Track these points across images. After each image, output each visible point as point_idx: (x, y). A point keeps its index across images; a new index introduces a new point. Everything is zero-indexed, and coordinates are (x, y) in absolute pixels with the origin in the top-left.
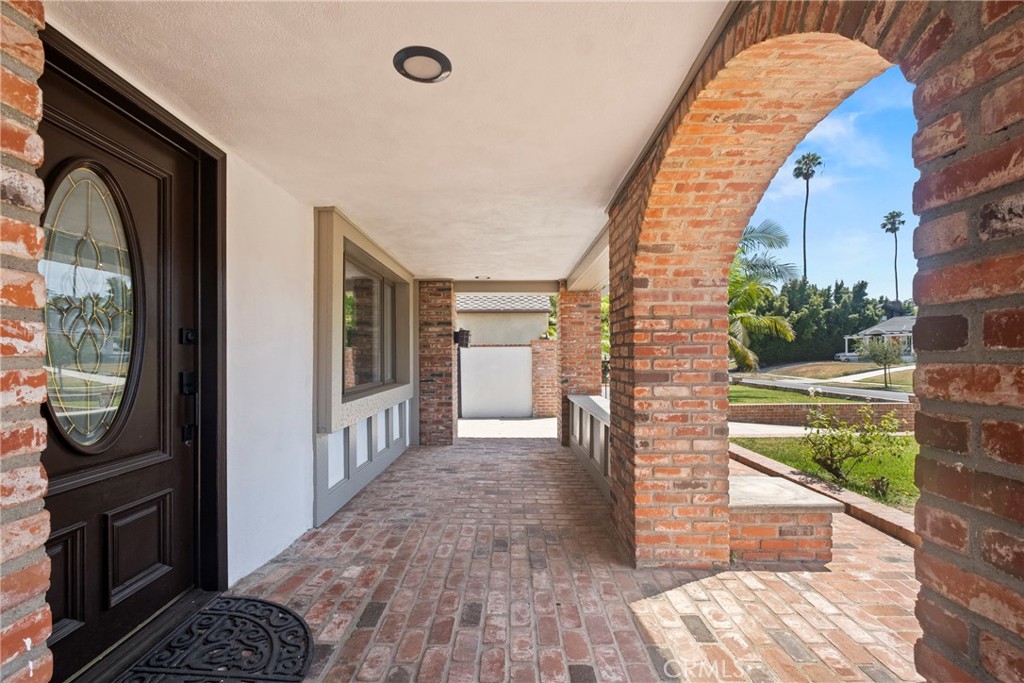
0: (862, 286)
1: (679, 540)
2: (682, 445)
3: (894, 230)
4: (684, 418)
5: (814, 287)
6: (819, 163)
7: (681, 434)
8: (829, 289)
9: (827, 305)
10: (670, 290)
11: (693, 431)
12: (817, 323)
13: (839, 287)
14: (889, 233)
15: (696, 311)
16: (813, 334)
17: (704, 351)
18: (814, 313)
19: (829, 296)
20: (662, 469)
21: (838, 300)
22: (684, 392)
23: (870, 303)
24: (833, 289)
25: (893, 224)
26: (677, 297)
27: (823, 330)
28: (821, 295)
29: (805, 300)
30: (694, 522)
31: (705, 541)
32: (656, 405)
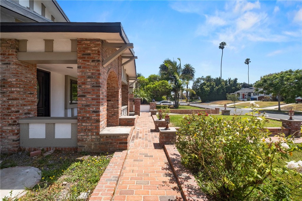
0: (236, 80)
1: (112, 122)
2: (112, 109)
3: (248, 63)
4: (113, 106)
5: (223, 80)
6: (226, 45)
7: (112, 108)
8: (227, 80)
9: (226, 84)
10: (111, 89)
11: (114, 108)
12: (223, 90)
13: (229, 80)
14: (246, 64)
15: (115, 92)
16: (222, 93)
17: (115, 97)
18: (222, 87)
19: (227, 82)
20: (110, 113)
21: (229, 83)
22: (113, 102)
23: (238, 84)
24: (228, 80)
25: (248, 62)
26: (112, 90)
27: (225, 92)
28: (225, 82)
29: (220, 83)
30: (114, 120)
31: (115, 122)
32: (109, 104)
